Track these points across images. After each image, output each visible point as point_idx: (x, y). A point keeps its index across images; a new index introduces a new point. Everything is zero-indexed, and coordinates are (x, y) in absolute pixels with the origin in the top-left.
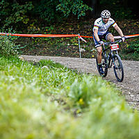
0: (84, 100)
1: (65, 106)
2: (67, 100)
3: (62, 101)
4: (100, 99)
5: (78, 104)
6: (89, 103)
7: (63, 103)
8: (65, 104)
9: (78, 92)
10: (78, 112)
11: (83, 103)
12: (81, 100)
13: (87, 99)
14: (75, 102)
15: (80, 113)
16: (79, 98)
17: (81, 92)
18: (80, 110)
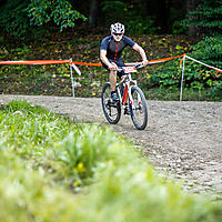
0: (85, 165)
1: (55, 175)
2: (57, 166)
3: (49, 167)
4: (111, 163)
5: (75, 171)
6: (94, 169)
7: (50, 170)
8: (54, 171)
9: (76, 153)
10: (75, 184)
11: (83, 170)
12: (80, 165)
13: (90, 164)
14: (71, 169)
15: (79, 186)
16: (78, 162)
17: (80, 153)
18: (79, 181)
